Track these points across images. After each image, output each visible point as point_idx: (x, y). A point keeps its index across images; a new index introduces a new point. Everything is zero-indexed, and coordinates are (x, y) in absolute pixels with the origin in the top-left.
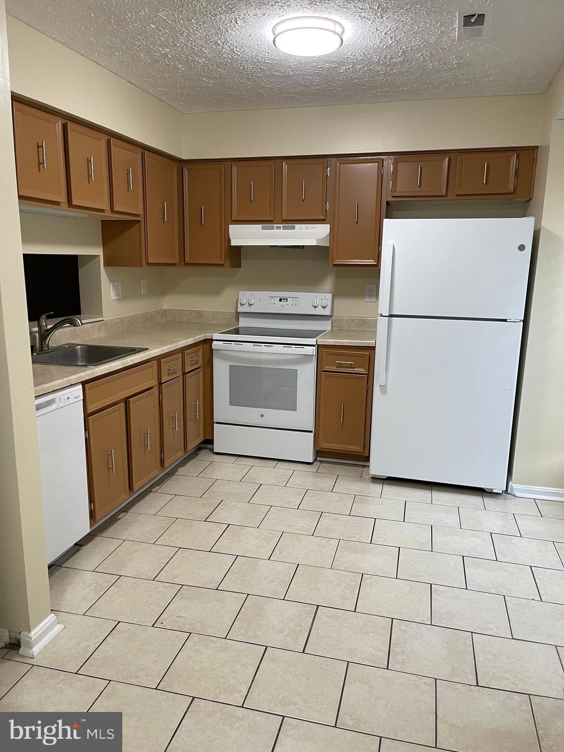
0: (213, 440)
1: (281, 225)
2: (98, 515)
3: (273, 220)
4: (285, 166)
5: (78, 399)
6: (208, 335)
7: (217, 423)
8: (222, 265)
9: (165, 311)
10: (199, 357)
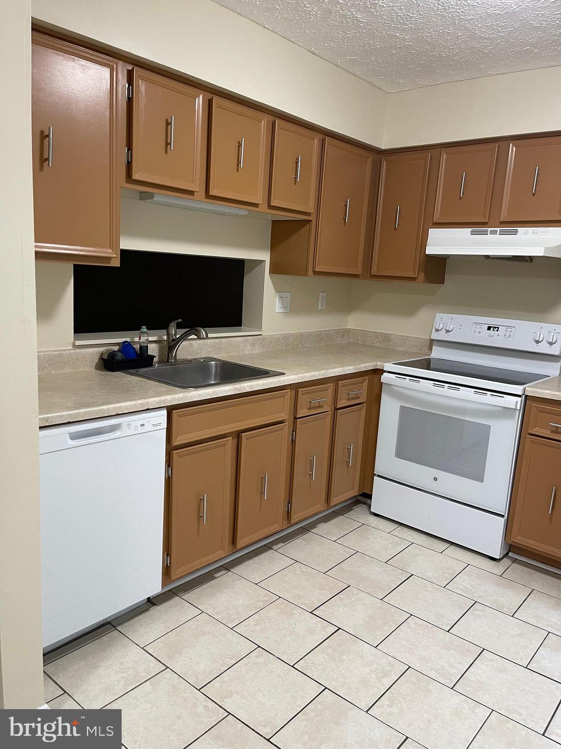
0: (372, 495)
1: (498, 229)
2: (175, 573)
3: (487, 223)
4: (512, 150)
5: (158, 428)
6: (379, 365)
7: (379, 476)
8: (413, 279)
9: (348, 331)
10: (362, 390)
